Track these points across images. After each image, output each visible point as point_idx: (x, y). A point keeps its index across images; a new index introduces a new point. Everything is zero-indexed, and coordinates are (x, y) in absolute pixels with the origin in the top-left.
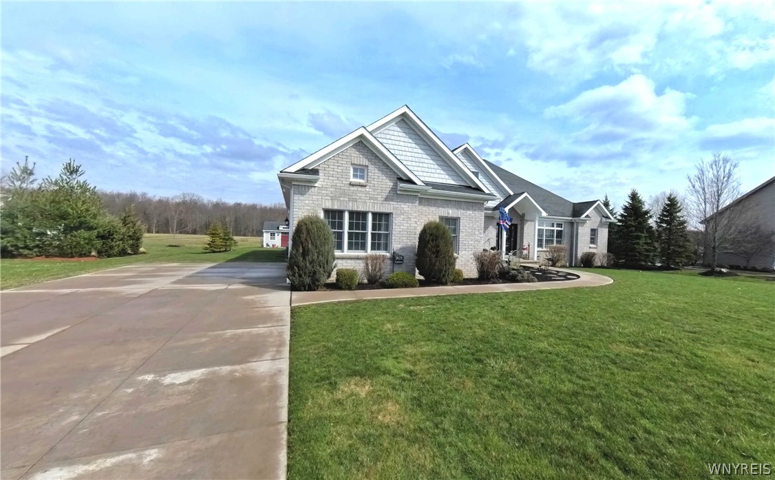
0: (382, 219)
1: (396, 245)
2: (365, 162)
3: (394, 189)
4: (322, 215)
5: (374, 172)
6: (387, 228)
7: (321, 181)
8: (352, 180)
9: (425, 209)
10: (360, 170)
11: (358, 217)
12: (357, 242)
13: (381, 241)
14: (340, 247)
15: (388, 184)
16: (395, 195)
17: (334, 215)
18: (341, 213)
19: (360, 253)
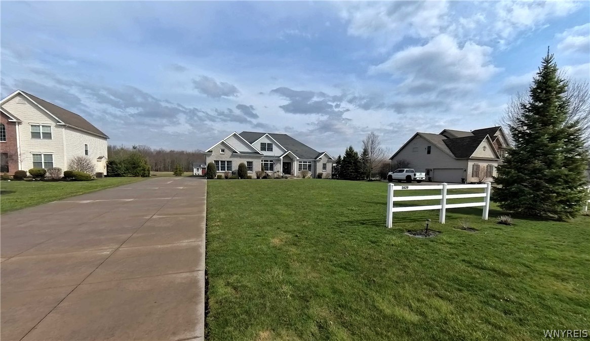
0: (229, 162)
1: (233, 169)
2: (224, 148)
3: (232, 155)
4: (214, 162)
5: (226, 150)
6: (231, 165)
7: (213, 154)
8: (221, 153)
9: (240, 159)
10: (223, 151)
11: (223, 162)
12: (223, 169)
13: (229, 168)
14: (219, 170)
15: (230, 153)
16: (232, 156)
17: (217, 162)
18: (219, 161)
19: (224, 172)
